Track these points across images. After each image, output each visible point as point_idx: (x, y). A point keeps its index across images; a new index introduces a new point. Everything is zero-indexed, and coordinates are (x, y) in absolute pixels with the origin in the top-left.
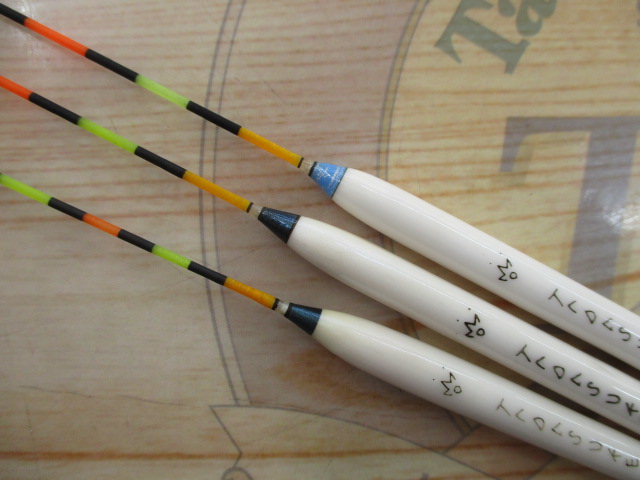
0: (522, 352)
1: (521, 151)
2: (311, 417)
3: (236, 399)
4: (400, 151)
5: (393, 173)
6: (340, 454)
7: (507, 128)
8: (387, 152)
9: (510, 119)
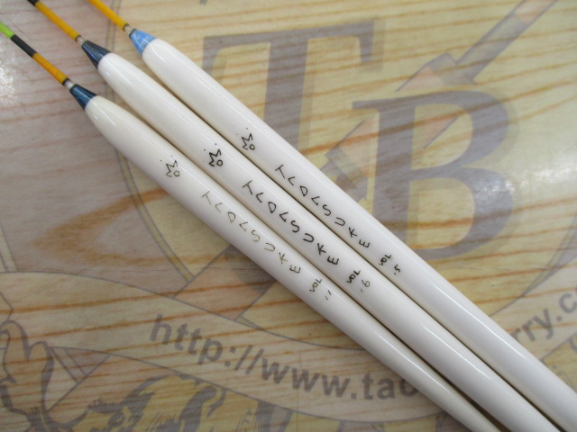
0: (247, 185)
1: (217, 62)
2: (65, 276)
3: (6, 268)
7: (205, 45)
9: (206, 39)
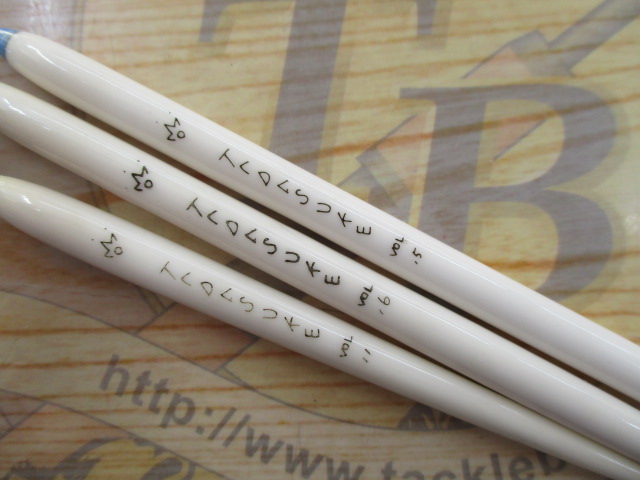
0: (193, 205)
1: (221, 21)
4: (95, 22)
5: (88, 44)
6: (25, 333)
8: (82, 23)
